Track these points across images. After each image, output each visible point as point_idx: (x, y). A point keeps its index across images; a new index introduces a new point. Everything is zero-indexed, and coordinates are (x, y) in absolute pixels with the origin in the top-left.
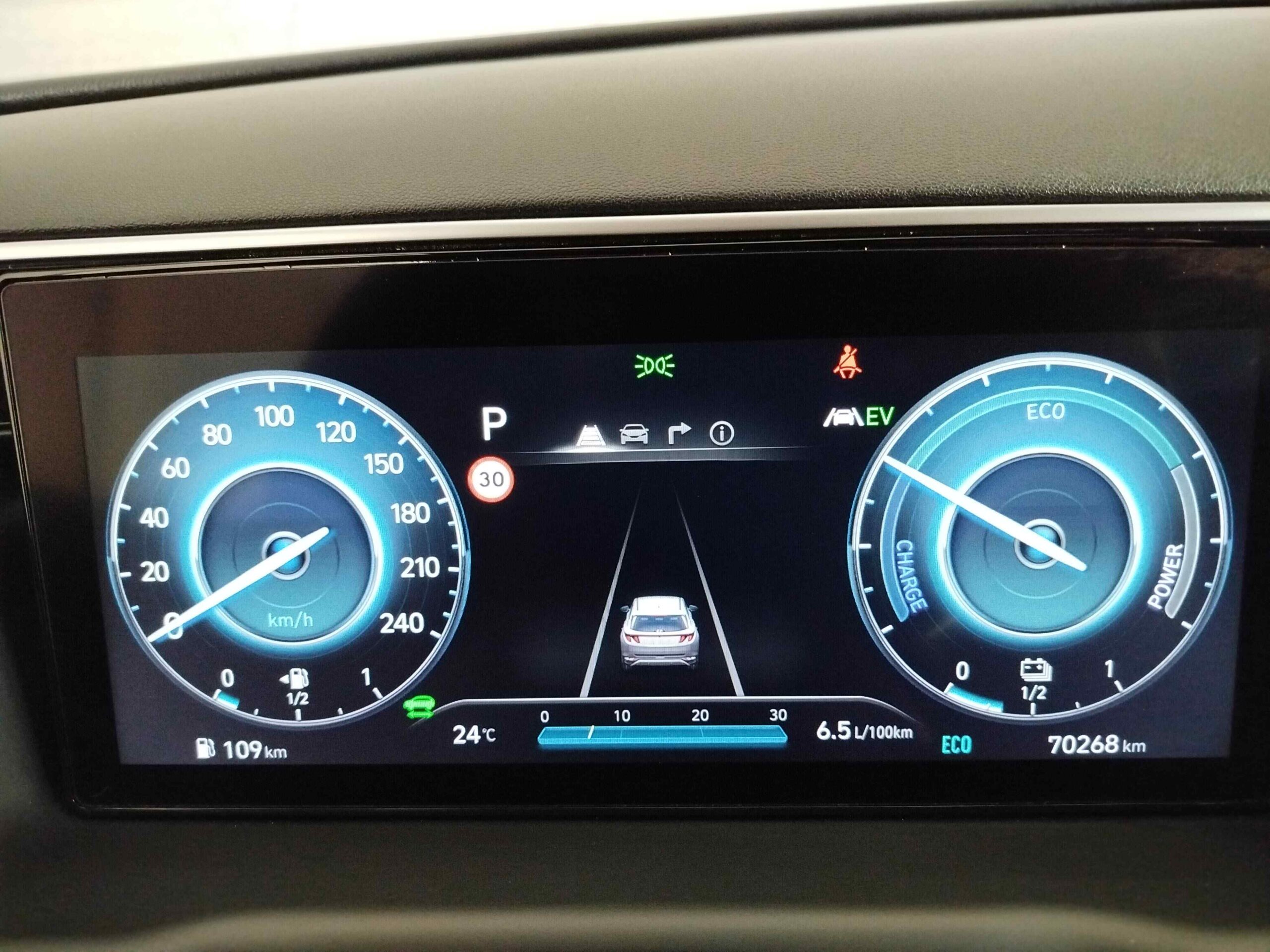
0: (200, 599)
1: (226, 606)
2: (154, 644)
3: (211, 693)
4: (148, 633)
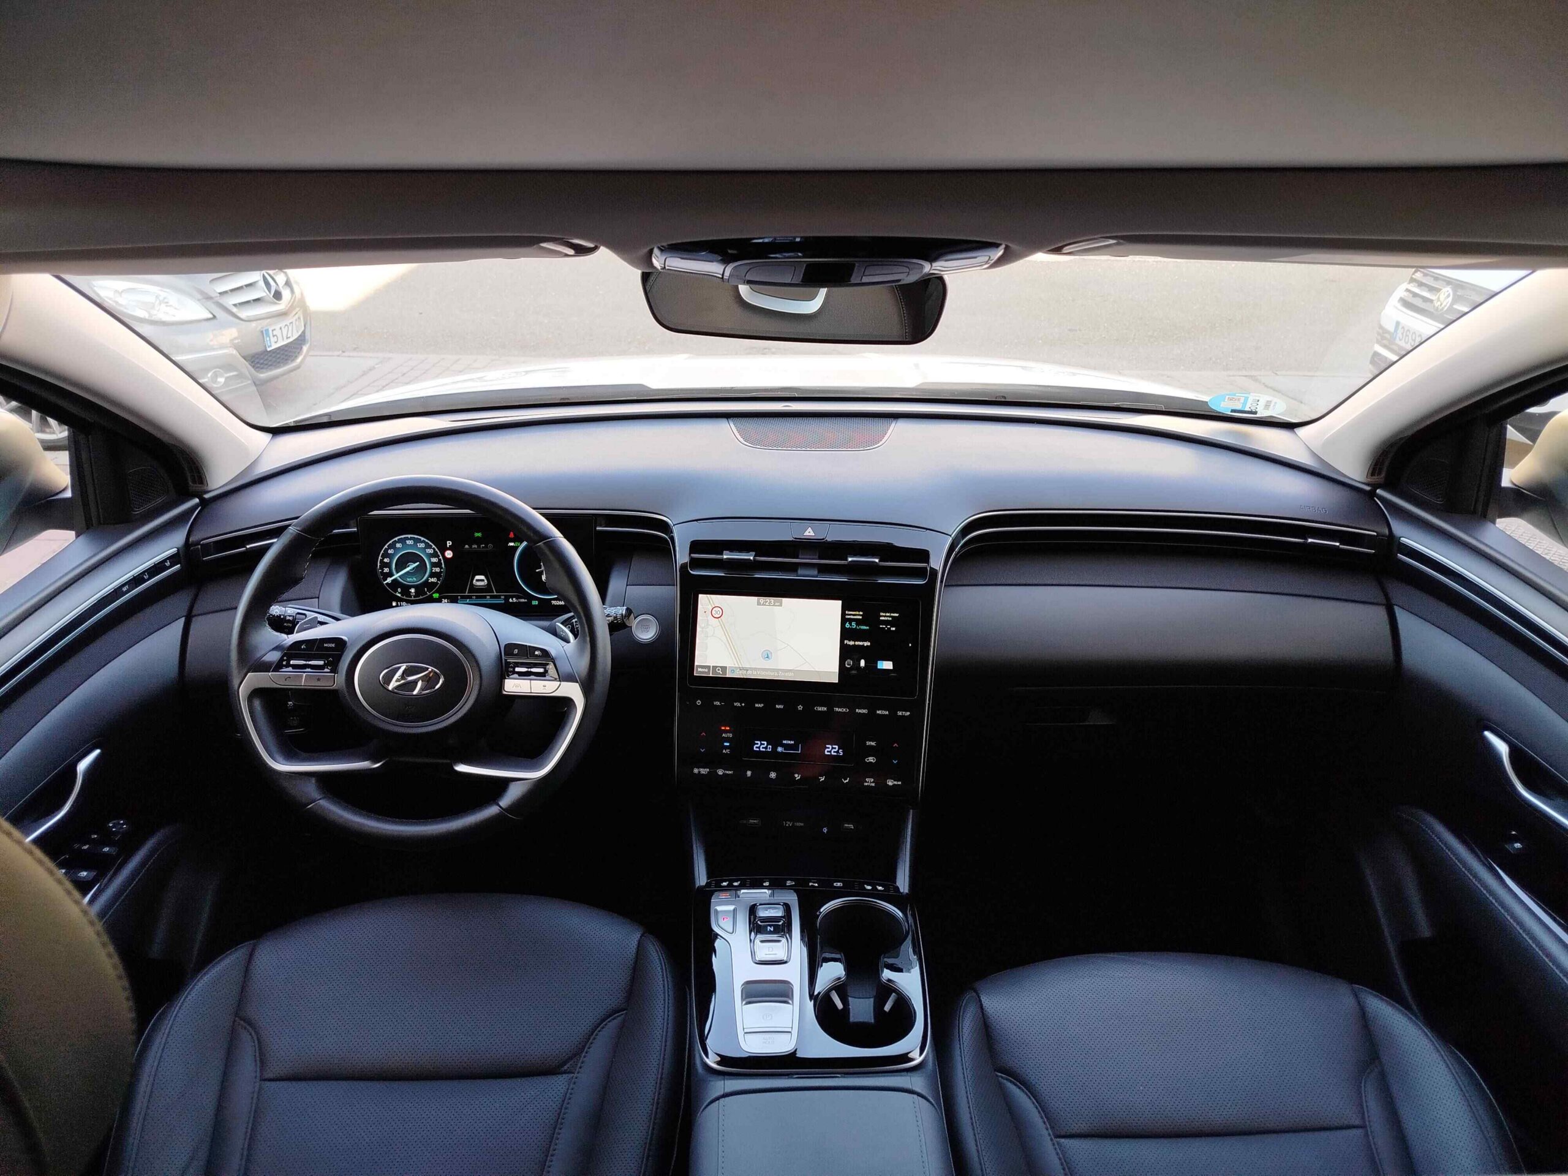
0: (394, 575)
1: (400, 577)
2: (386, 584)
3: (396, 593)
4: (384, 581)
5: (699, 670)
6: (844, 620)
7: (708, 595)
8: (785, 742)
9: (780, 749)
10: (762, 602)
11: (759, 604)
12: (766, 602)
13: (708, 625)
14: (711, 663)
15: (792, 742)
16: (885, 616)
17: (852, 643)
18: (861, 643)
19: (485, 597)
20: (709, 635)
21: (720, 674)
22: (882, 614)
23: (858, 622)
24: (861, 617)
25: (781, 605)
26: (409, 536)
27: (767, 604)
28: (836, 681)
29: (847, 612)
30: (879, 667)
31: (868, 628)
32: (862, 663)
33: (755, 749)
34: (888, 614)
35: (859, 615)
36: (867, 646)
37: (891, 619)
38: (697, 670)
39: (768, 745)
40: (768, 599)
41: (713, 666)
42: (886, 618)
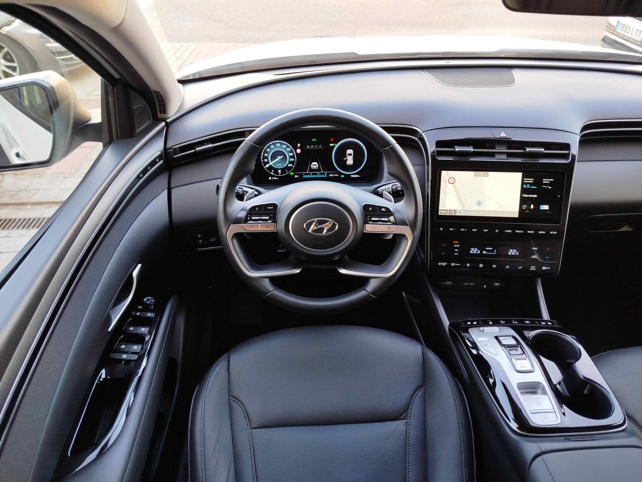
0: (270, 163)
1: (273, 164)
2: (266, 168)
3: (271, 173)
4: (265, 166)
5: (442, 212)
6: (523, 183)
7: (447, 171)
8: (487, 248)
9: (484, 252)
10: (477, 175)
11: (475, 175)
12: (479, 174)
13: (447, 187)
14: (448, 208)
15: (491, 249)
16: (546, 181)
17: (526, 196)
18: (532, 196)
19: (317, 174)
20: (447, 193)
21: (453, 214)
22: (544, 180)
23: (531, 184)
24: (532, 182)
25: (488, 176)
26: (278, 141)
27: (480, 175)
28: (517, 216)
29: (525, 179)
30: (541, 209)
31: (536, 187)
32: (532, 207)
33: (471, 252)
34: (547, 180)
35: (531, 180)
36: (535, 197)
37: (549, 182)
38: (440, 212)
39: (478, 250)
40: (480, 173)
41: (449, 210)
42: (546, 182)
